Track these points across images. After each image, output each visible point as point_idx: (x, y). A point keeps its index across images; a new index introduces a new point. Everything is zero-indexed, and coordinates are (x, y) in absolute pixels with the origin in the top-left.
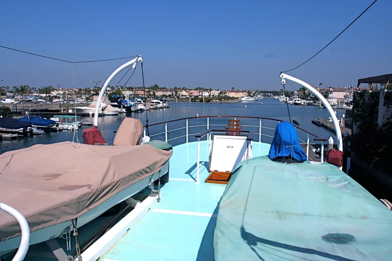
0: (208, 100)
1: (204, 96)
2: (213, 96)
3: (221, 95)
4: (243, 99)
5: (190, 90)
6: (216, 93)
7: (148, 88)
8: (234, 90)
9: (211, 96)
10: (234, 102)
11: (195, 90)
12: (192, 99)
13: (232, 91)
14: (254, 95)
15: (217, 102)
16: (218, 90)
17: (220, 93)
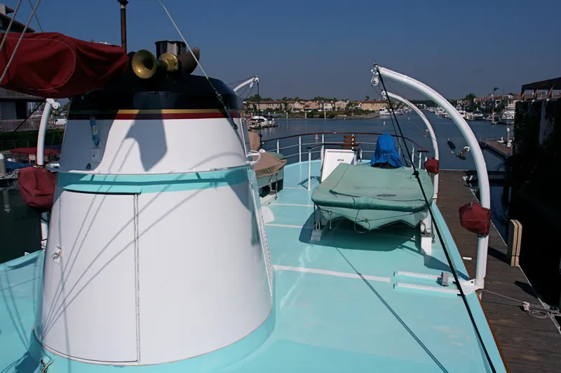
0: (331, 115)
1: (326, 109)
2: (339, 108)
3: (350, 107)
4: (381, 113)
5: (306, 101)
6: (343, 105)
7: (245, 100)
8: (369, 100)
9: (336, 110)
10: (369, 117)
11: (313, 100)
12: (308, 114)
13: (366, 102)
14: (398, 106)
15: (344, 117)
16: (346, 101)
17: (349, 105)
